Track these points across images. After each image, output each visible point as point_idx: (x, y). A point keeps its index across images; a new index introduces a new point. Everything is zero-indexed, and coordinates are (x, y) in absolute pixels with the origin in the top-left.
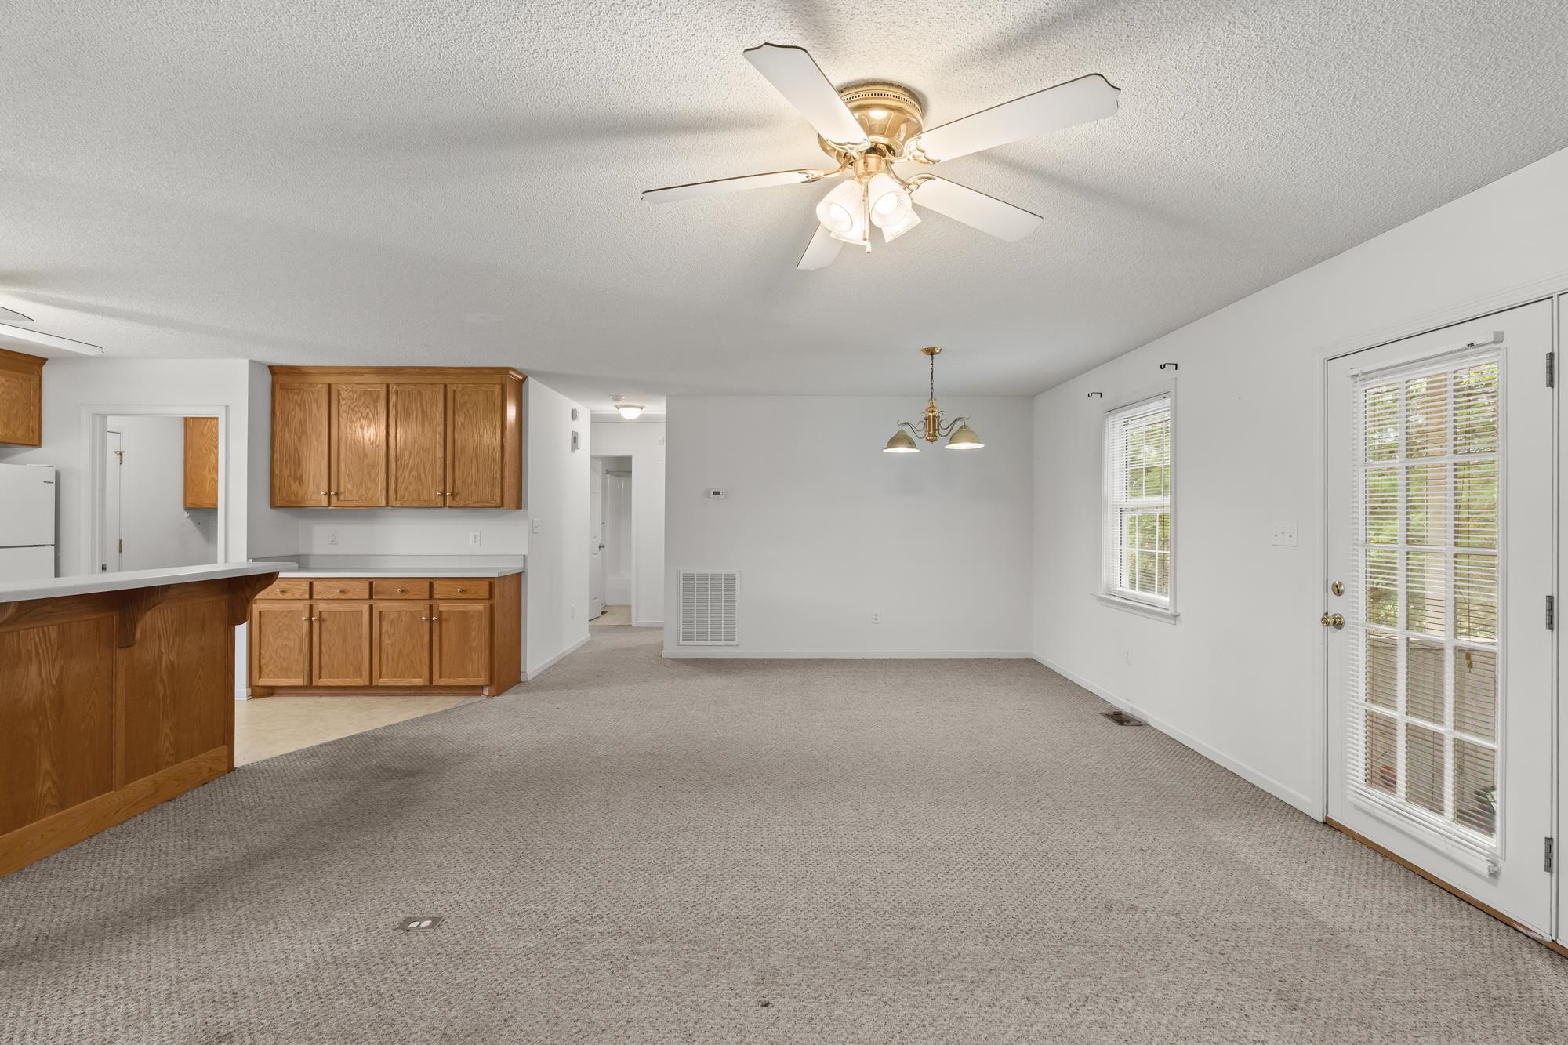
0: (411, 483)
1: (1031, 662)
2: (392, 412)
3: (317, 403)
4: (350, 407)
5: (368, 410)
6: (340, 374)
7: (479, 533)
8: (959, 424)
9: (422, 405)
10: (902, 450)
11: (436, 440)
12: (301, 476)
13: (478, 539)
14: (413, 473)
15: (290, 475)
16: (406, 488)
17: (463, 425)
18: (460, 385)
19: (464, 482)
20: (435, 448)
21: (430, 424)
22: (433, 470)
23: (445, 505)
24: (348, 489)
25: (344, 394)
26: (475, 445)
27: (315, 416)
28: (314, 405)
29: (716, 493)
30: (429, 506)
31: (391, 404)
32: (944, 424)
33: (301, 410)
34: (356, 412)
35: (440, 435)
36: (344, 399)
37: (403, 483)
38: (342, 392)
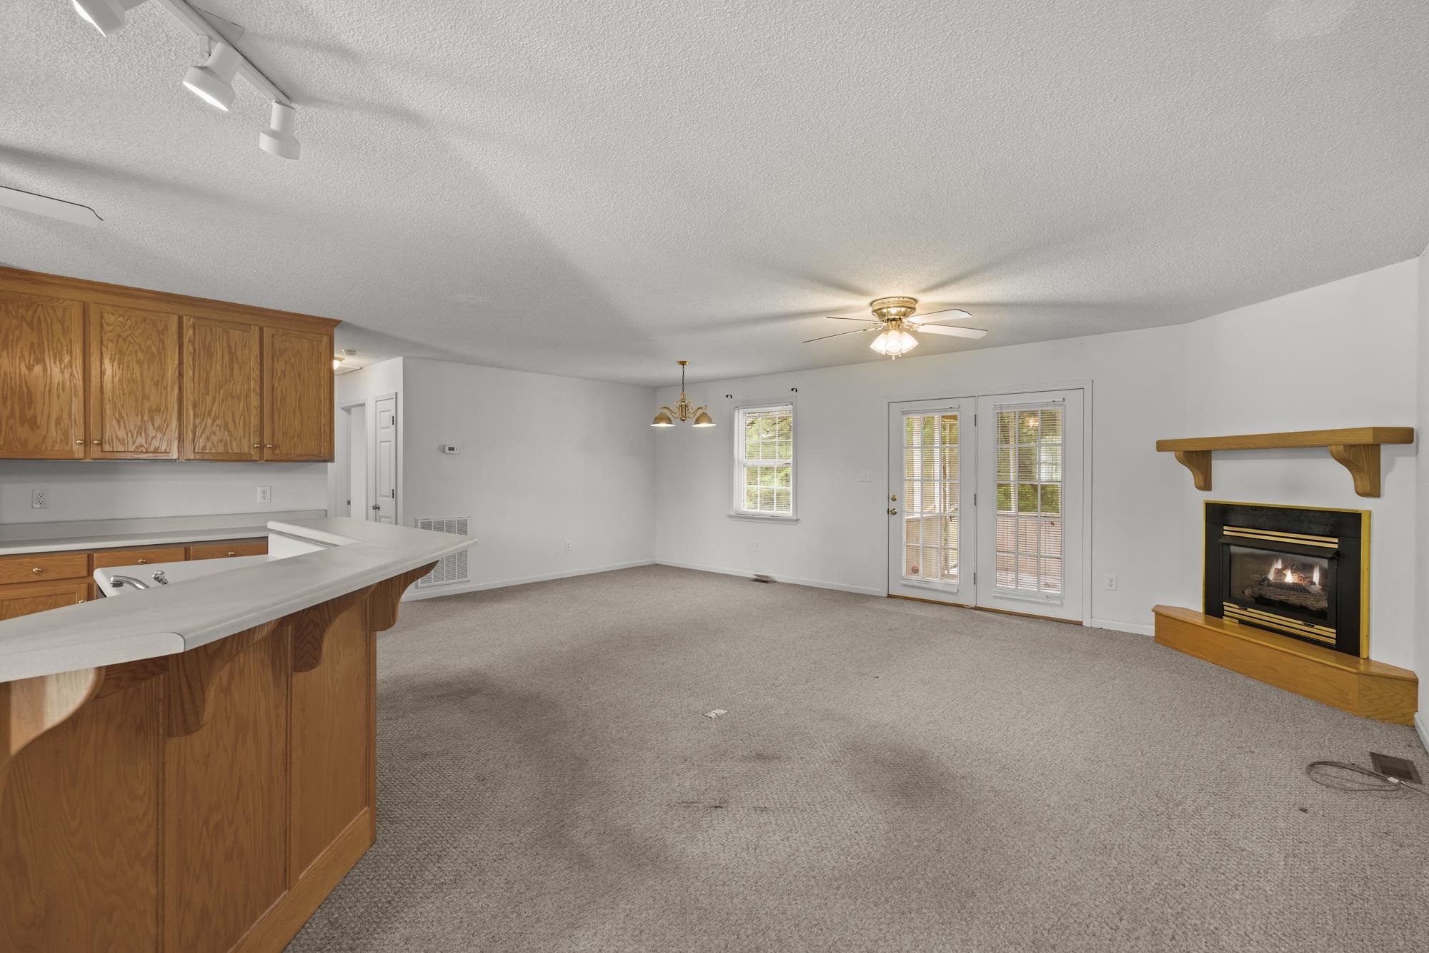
0: (214, 433)
1: (657, 565)
2: (188, 349)
3: (63, 325)
4: (119, 336)
5: (149, 342)
6: (105, 292)
7: (268, 489)
8: (700, 412)
9: (229, 347)
10: (663, 425)
11: (249, 388)
12: (35, 417)
13: (268, 495)
14: (218, 422)
15: (12, 415)
16: (208, 439)
17: (284, 373)
18: (281, 331)
19: (285, 434)
20: (247, 395)
21: (241, 368)
22: (244, 419)
23: (261, 458)
24: (117, 437)
25: (110, 318)
26: (298, 396)
27: (59, 339)
28: (57, 327)
29: (451, 449)
30: (241, 459)
31: (186, 340)
32: (691, 411)
33: (32, 330)
34: (130, 343)
35: (256, 382)
36: (108, 324)
37: (204, 431)
38: (106, 315)
